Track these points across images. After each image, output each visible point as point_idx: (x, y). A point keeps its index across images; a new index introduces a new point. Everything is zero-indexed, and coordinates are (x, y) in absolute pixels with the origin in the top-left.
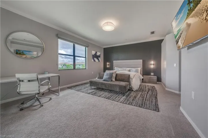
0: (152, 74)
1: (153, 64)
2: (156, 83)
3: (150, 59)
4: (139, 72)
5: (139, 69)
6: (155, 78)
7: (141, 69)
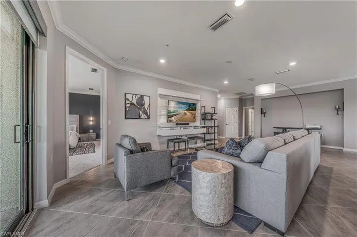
0: (91, 131)
1: (92, 121)
2: (95, 140)
3: (89, 115)
4: (75, 130)
5: (75, 126)
6: (94, 135)
7: (77, 126)
